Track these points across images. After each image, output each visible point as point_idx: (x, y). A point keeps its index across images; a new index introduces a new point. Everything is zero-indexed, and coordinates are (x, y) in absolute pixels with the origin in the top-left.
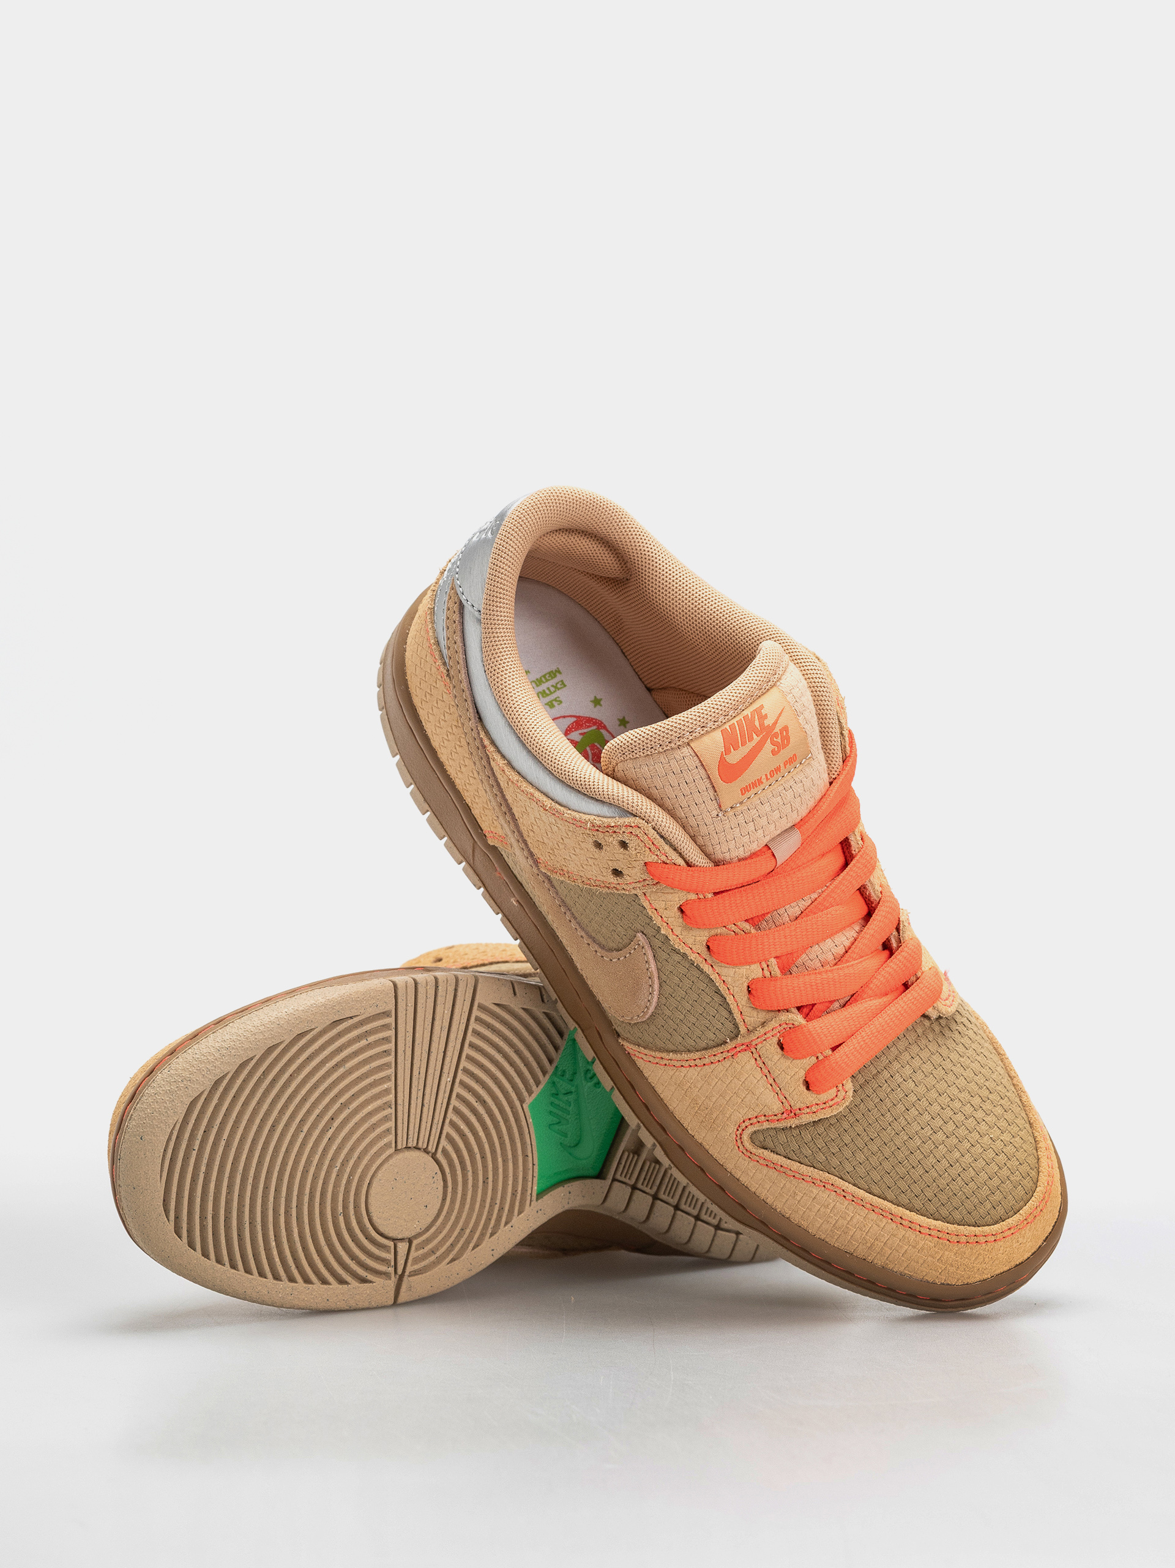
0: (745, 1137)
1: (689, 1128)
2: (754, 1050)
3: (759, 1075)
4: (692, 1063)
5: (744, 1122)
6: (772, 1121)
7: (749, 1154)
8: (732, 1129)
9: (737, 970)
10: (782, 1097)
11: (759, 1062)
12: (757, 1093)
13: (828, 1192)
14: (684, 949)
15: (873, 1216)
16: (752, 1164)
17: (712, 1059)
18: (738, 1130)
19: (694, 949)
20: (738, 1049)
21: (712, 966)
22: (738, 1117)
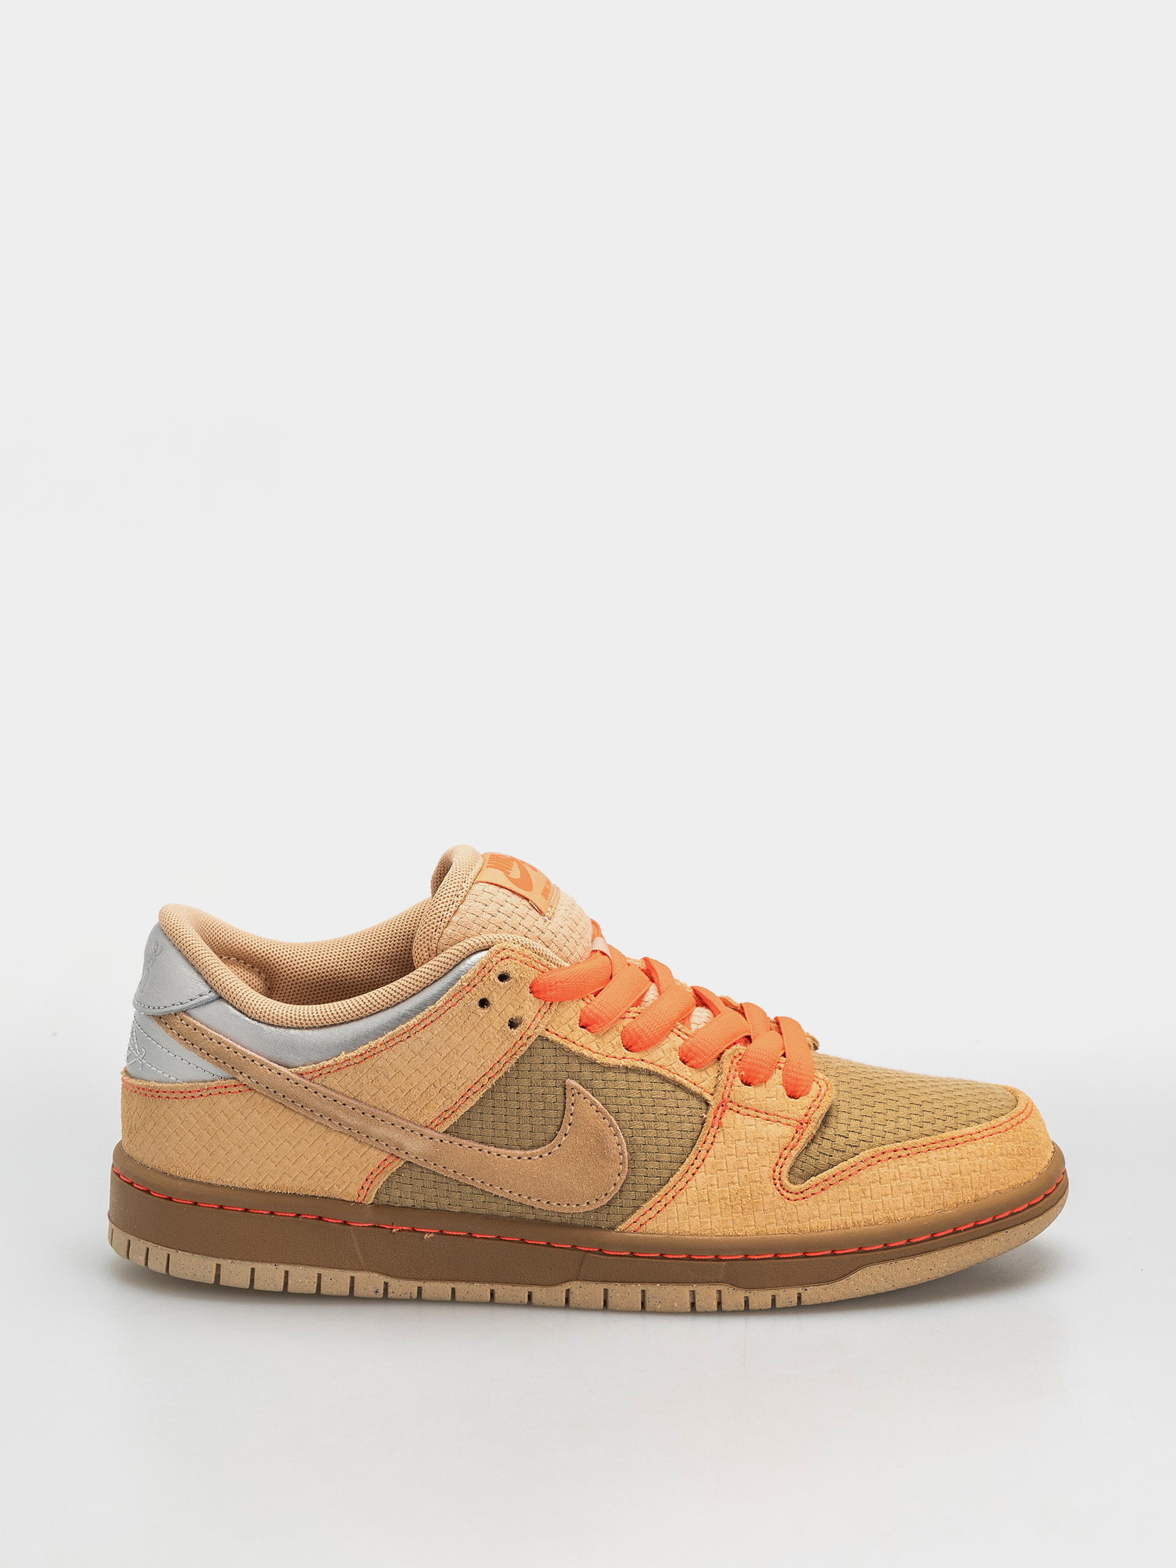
0: (786, 1182)
1: (737, 1231)
2: (729, 1104)
3: (751, 1121)
4: (693, 1169)
5: (774, 1172)
6: (794, 1146)
7: (802, 1195)
8: (771, 1188)
9: (662, 1047)
10: (784, 1121)
11: (742, 1110)
12: (764, 1135)
13: (885, 1164)
14: (612, 1062)
15: (933, 1154)
16: (811, 1201)
17: (706, 1146)
18: (775, 1185)
19: (618, 1056)
20: (718, 1116)
21: (642, 1060)
22: (767, 1171)
